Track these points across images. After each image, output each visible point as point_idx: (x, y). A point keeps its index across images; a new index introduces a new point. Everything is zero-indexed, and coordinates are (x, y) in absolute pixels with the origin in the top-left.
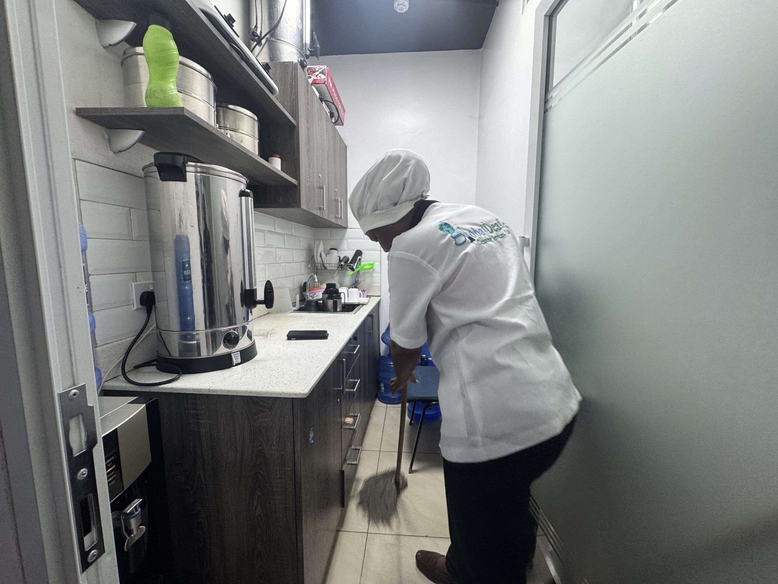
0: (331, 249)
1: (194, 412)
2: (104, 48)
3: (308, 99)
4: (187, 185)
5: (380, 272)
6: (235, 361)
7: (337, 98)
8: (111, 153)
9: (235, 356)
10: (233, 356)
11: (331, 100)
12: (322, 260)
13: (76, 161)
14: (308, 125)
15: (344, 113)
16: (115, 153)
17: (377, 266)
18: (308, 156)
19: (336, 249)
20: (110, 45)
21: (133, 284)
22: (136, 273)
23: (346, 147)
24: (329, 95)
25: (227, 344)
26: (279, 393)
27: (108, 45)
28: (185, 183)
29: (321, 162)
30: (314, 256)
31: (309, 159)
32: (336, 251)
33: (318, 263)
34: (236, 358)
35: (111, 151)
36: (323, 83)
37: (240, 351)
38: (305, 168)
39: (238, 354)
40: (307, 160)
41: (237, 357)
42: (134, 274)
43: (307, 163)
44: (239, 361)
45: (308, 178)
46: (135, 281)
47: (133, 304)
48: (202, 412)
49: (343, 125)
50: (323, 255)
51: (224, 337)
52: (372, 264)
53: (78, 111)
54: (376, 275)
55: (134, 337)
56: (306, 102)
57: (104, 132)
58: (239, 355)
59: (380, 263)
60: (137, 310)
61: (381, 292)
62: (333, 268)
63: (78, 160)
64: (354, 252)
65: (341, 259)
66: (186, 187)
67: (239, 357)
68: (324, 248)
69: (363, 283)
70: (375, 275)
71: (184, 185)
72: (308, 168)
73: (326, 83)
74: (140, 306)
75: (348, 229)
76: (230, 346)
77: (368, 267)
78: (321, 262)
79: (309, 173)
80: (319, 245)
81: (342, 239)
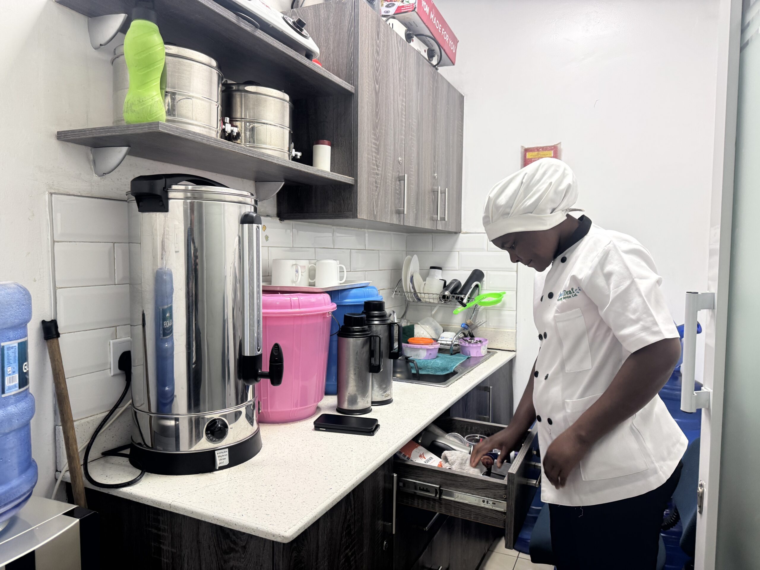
0: (432, 268)
1: (156, 531)
2: (95, 49)
3: (378, 46)
4: (168, 216)
5: (515, 309)
6: (219, 463)
7: (439, 27)
8: (96, 178)
9: (221, 455)
10: (217, 455)
11: (428, 33)
12: (414, 288)
13: (53, 195)
14: (377, 86)
15: (456, 46)
16: (100, 176)
17: (509, 297)
18: (375, 135)
19: (440, 268)
20: (101, 45)
21: (111, 341)
22: (116, 327)
23: (462, 97)
24: (424, 25)
25: (210, 437)
26: (253, 529)
27: (99, 45)
28: (166, 213)
29: (403, 137)
30: (401, 280)
31: (377, 139)
32: (440, 271)
33: (407, 292)
34: (222, 458)
35: (95, 174)
36: (412, 11)
37: (229, 448)
38: (368, 154)
39: (225, 452)
40: (374, 141)
41: (223, 456)
42: (114, 328)
43: (373, 146)
44: (226, 462)
45: (374, 169)
46: (115, 337)
47: (110, 368)
48: (164, 534)
49: (454, 64)
50: (418, 279)
51: (207, 426)
52: (500, 295)
53: (58, 135)
54: (508, 315)
55: (107, 413)
56: (375, 51)
57: (90, 152)
58: (227, 453)
59: (515, 292)
60: (113, 376)
61: (516, 344)
62: (432, 301)
63: (55, 193)
64: (469, 273)
65: (447, 284)
66: (167, 218)
67: (227, 457)
68: (420, 266)
69: (484, 325)
70: (505, 313)
71: (165, 217)
72: (374, 154)
73: (416, 10)
74: (118, 371)
75: (461, 235)
76: (214, 439)
77: (494, 299)
78: (412, 291)
79: (376, 161)
80: (410, 261)
81: (450, 251)
